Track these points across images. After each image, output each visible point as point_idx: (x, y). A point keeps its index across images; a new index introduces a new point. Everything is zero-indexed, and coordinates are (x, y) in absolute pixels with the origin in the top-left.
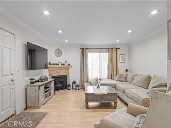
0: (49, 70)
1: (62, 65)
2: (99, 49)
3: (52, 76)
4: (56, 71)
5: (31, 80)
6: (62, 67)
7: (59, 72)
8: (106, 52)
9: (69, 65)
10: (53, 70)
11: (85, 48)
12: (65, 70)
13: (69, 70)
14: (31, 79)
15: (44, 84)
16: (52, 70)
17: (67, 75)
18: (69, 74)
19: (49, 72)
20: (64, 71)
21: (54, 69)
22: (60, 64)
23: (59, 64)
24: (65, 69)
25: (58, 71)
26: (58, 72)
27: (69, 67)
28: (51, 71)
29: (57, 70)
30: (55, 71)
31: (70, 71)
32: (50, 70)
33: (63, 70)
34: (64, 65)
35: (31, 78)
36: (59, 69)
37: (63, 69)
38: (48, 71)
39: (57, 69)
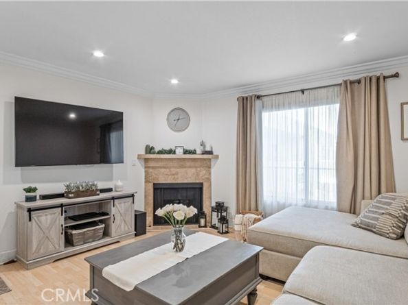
0: (145, 167)
1: (186, 152)
2: (303, 91)
3: (154, 184)
4: (168, 170)
5: (29, 192)
6: (184, 159)
7: (177, 174)
8: (329, 101)
9: (210, 153)
10: (159, 167)
11: (251, 97)
12: (196, 167)
13: (210, 167)
14: (29, 190)
15: (62, 206)
16: (153, 168)
17: (202, 184)
18: (209, 180)
19: (146, 172)
20: (193, 170)
21: (160, 164)
22: (179, 152)
23: (177, 151)
24: (198, 164)
25: (172, 169)
26: (174, 173)
27: (210, 159)
28: (151, 170)
29: (170, 168)
30: (163, 170)
31: (213, 170)
32: (149, 167)
33: (190, 167)
34: (194, 152)
35: (27, 186)
36: (175, 164)
37: (188, 164)
38: (143, 170)
39: (171, 164)
